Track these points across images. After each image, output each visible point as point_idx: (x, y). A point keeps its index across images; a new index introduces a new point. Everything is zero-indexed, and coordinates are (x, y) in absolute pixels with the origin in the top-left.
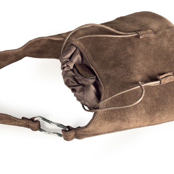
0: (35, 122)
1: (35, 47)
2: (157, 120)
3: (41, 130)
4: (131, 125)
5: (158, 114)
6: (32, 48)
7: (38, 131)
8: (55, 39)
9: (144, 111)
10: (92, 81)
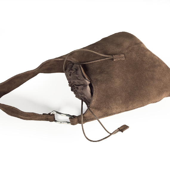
0: (52, 115)
1: (46, 66)
2: (130, 107)
3: (56, 121)
4: (114, 112)
5: (130, 103)
6: (43, 68)
7: (54, 122)
8: (59, 60)
9: (121, 102)
10: (88, 83)
